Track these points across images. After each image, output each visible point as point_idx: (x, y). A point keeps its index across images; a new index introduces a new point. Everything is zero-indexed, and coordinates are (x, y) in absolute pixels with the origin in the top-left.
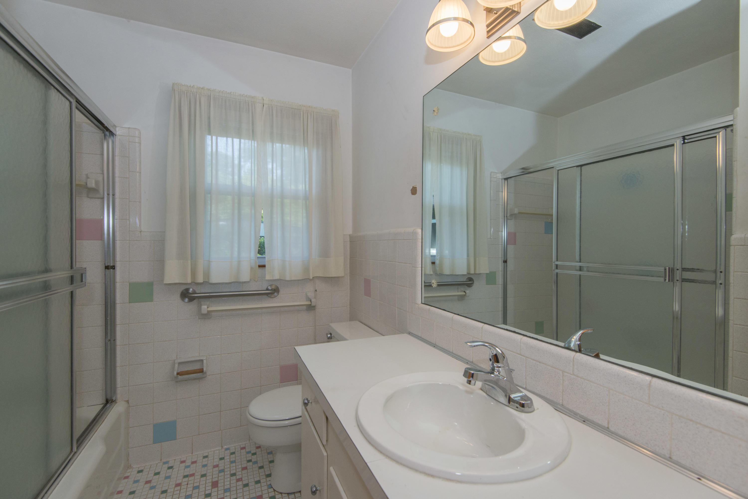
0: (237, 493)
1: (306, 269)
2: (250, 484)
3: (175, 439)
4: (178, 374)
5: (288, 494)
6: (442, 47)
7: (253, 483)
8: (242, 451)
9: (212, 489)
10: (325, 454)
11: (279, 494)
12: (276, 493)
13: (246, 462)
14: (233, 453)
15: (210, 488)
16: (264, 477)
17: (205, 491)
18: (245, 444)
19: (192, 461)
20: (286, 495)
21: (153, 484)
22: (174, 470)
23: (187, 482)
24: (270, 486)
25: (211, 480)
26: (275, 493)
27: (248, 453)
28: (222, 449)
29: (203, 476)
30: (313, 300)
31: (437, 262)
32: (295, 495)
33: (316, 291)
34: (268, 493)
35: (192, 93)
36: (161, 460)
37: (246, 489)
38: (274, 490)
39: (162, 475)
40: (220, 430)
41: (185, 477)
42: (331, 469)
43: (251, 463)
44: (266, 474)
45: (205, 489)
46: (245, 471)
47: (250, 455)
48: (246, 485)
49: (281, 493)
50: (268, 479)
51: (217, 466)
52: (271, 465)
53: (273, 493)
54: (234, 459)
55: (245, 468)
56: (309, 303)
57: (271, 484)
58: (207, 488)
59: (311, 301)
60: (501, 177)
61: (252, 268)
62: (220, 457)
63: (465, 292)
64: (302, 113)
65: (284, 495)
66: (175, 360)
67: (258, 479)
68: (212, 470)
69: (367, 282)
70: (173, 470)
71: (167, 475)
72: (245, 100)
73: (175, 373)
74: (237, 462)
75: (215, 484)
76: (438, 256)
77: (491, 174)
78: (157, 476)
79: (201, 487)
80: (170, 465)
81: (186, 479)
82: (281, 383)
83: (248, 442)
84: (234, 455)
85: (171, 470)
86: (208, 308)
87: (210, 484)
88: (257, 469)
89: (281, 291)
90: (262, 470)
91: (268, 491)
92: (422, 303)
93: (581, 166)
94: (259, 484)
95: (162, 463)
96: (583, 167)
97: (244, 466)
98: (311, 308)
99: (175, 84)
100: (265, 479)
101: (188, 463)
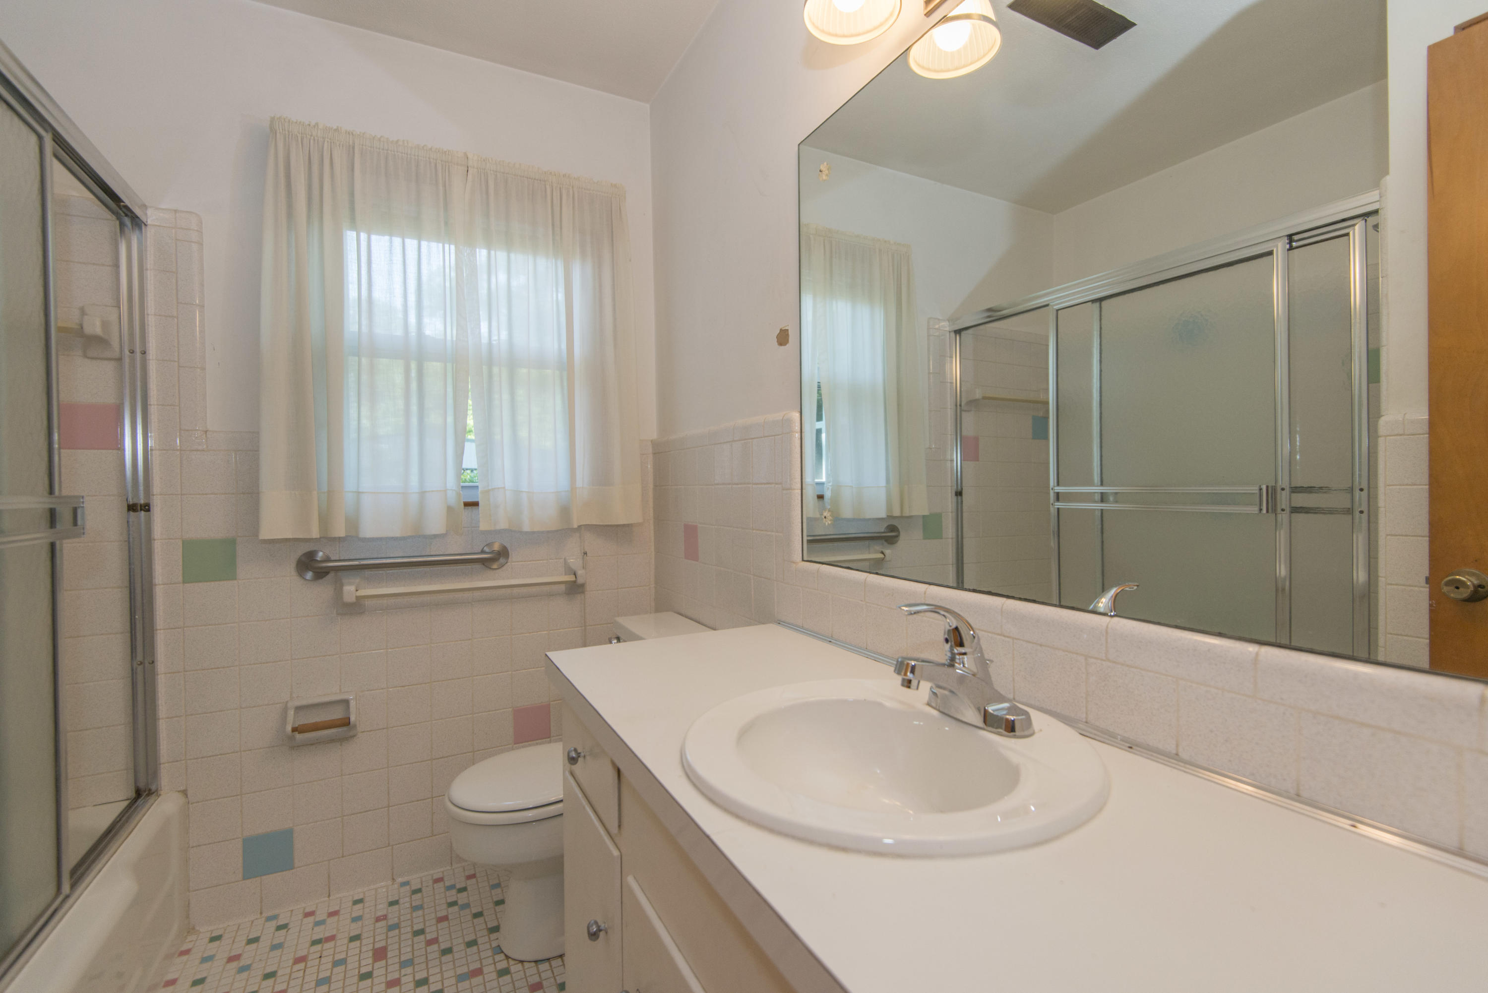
0: (428, 969)
1: (565, 511)
2: (455, 949)
3: (292, 867)
4: (294, 730)
5: (536, 962)
6: (836, 35)
7: (462, 947)
8: (435, 885)
9: (373, 964)
10: (616, 853)
11: (518, 963)
12: (511, 962)
13: (445, 906)
14: (418, 891)
15: (370, 961)
16: (485, 932)
17: (360, 967)
18: (443, 872)
19: (330, 911)
20: (533, 964)
21: (243, 962)
22: (290, 931)
23: (319, 953)
24: (499, 950)
25: (371, 947)
26: (508, 963)
27: (452, 887)
28: (393, 884)
29: (356, 938)
30: (580, 572)
31: (828, 495)
32: (550, 964)
33: (585, 553)
34: (495, 963)
35: (314, 140)
36: (261, 913)
37: (448, 957)
38: (507, 957)
39: (265, 943)
40: (389, 845)
41: (315, 943)
42: (630, 880)
43: (456, 908)
44: (489, 926)
45: (360, 964)
46: (445, 924)
47: (454, 892)
48: (447, 951)
49: (522, 962)
50: (494, 936)
51: (385, 917)
52: (499, 908)
53: (505, 962)
54: (418, 903)
55: (445, 918)
56: (571, 578)
57: (499, 946)
58: (363, 963)
59: (575, 574)
60: (947, 329)
61: (450, 509)
62: (390, 900)
63: (882, 553)
64: (548, 187)
65: (527, 965)
66: (287, 702)
67: (471, 937)
68: (373, 926)
69: (691, 532)
70: (287, 931)
71: (276, 942)
72: (429, 158)
73: (289, 728)
74: (426, 907)
75: (380, 954)
76: (829, 483)
77: (928, 322)
78: (254, 946)
79: (349, 960)
80: (281, 922)
81: (318, 947)
82: (515, 744)
83: (449, 868)
84: (419, 895)
85: (283, 932)
86: (357, 591)
87: (371, 954)
88: (469, 917)
89: (514, 556)
90: (480, 920)
91: (494, 959)
92: (803, 560)
93: (1100, 300)
94: (475, 948)
95: (263, 919)
96: (1104, 303)
97: (441, 914)
98: (575, 588)
99: (276, 118)
100: (487, 937)
101: (321, 915)
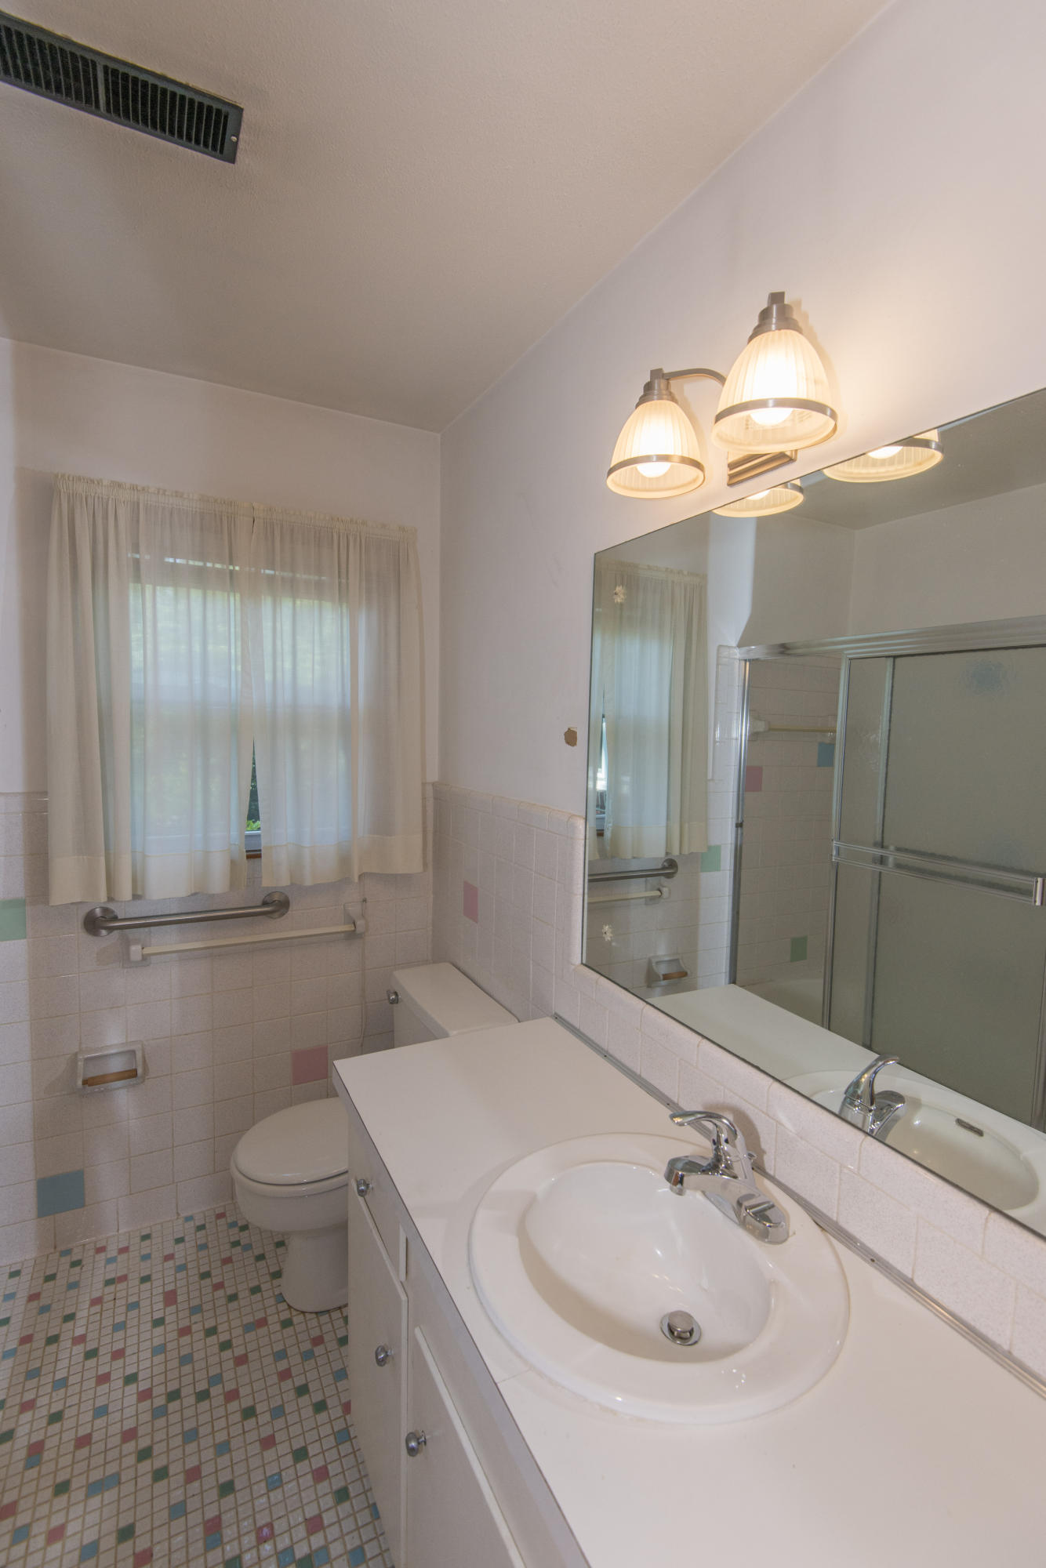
0: (216, 1316)
1: (345, 860)
2: (241, 1296)
3: (83, 1205)
4: (85, 1082)
5: (316, 1313)
6: (638, 490)
7: (247, 1293)
8: (218, 1221)
9: (165, 1309)
10: (403, 1298)
11: (298, 1314)
12: (294, 1313)
13: (228, 1246)
14: (201, 1228)
15: (161, 1305)
16: (268, 1278)
17: (152, 1312)
18: (225, 1206)
19: (120, 1247)
20: (314, 1316)
21: (44, 1301)
22: (84, 1269)
23: (113, 1294)
24: (280, 1298)
25: (160, 1290)
26: (291, 1313)
27: (233, 1225)
28: (178, 1218)
29: (146, 1279)
30: (358, 923)
31: (608, 834)
32: (330, 1316)
33: (365, 901)
34: (278, 1313)
35: (99, 498)
36: (55, 1248)
37: (233, 1305)
38: (290, 1307)
39: (61, 1281)
40: (173, 1183)
41: (109, 1282)
42: (417, 1331)
43: (238, 1249)
44: (271, 1271)
45: (152, 1308)
46: (228, 1267)
47: (236, 1230)
48: (233, 1298)
49: (303, 1313)
50: (276, 1282)
51: (169, 1257)
52: (281, 1250)
53: (288, 1312)
54: (203, 1241)
55: (227, 1261)
56: (348, 928)
57: (281, 1294)
58: (156, 1307)
59: (354, 923)
60: (738, 656)
61: (233, 863)
62: (176, 1237)
63: (659, 890)
64: (335, 537)
65: (308, 1316)
66: (76, 1054)
67: (255, 1283)
68: (161, 1266)
69: (471, 894)
70: (81, 1269)
71: (72, 1280)
72: (215, 511)
73: (80, 1082)
74: (210, 1246)
75: (170, 1298)
76: (610, 823)
77: (718, 650)
78: (51, 1283)
79: (142, 1304)
80: (75, 1258)
81: (111, 1288)
82: (294, 1084)
83: (230, 1202)
84: (203, 1232)
85: (77, 1269)
86: (143, 948)
87: (161, 1298)
88: (252, 1260)
89: (293, 906)
90: (262, 1264)
91: (277, 1308)
92: (582, 963)
93: (895, 657)
94: (259, 1295)
95: (58, 1254)
96: (898, 660)
97: (224, 1255)
98: (352, 936)
99: (59, 477)
100: (269, 1283)
101: (112, 1252)
